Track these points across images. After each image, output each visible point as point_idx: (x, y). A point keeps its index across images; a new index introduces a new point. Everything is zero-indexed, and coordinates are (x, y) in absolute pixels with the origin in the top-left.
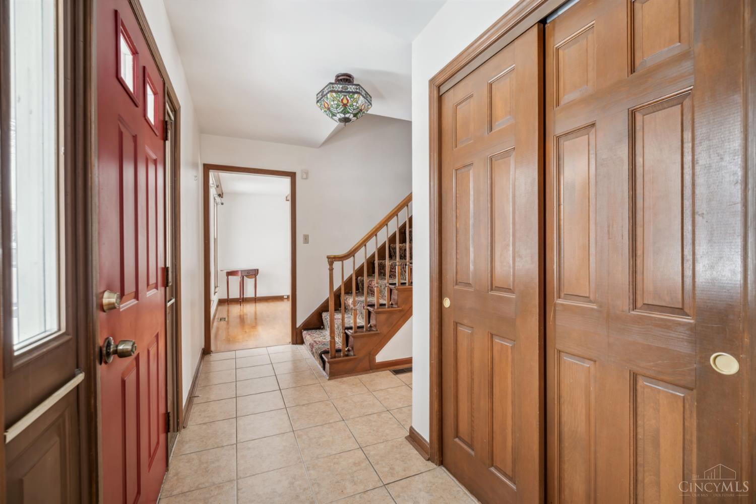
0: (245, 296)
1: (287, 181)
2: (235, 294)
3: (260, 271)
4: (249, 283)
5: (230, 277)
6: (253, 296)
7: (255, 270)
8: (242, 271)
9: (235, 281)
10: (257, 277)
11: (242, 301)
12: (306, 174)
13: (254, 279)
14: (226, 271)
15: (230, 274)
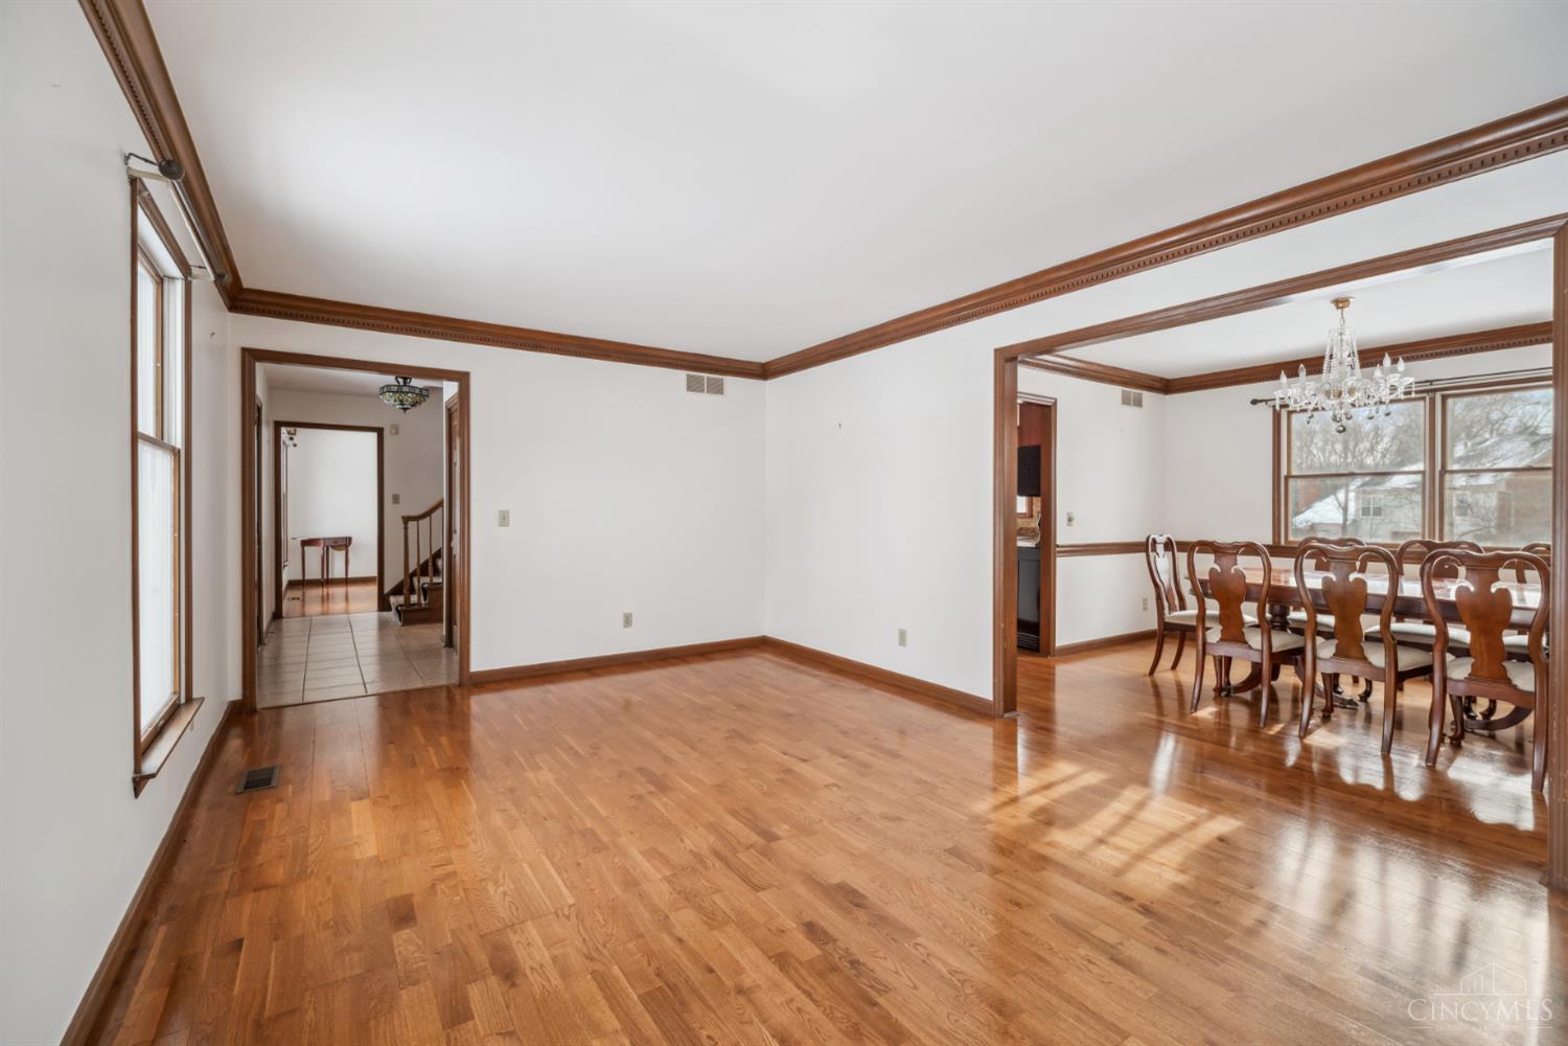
0: (330, 577)
1: (373, 436)
2: (314, 573)
3: (353, 540)
4: (337, 558)
5: (306, 548)
6: (344, 576)
7: (346, 538)
8: (325, 539)
9: (314, 554)
10: (350, 548)
11: (326, 582)
12: (396, 430)
13: (344, 552)
14: (300, 539)
15: (306, 543)
